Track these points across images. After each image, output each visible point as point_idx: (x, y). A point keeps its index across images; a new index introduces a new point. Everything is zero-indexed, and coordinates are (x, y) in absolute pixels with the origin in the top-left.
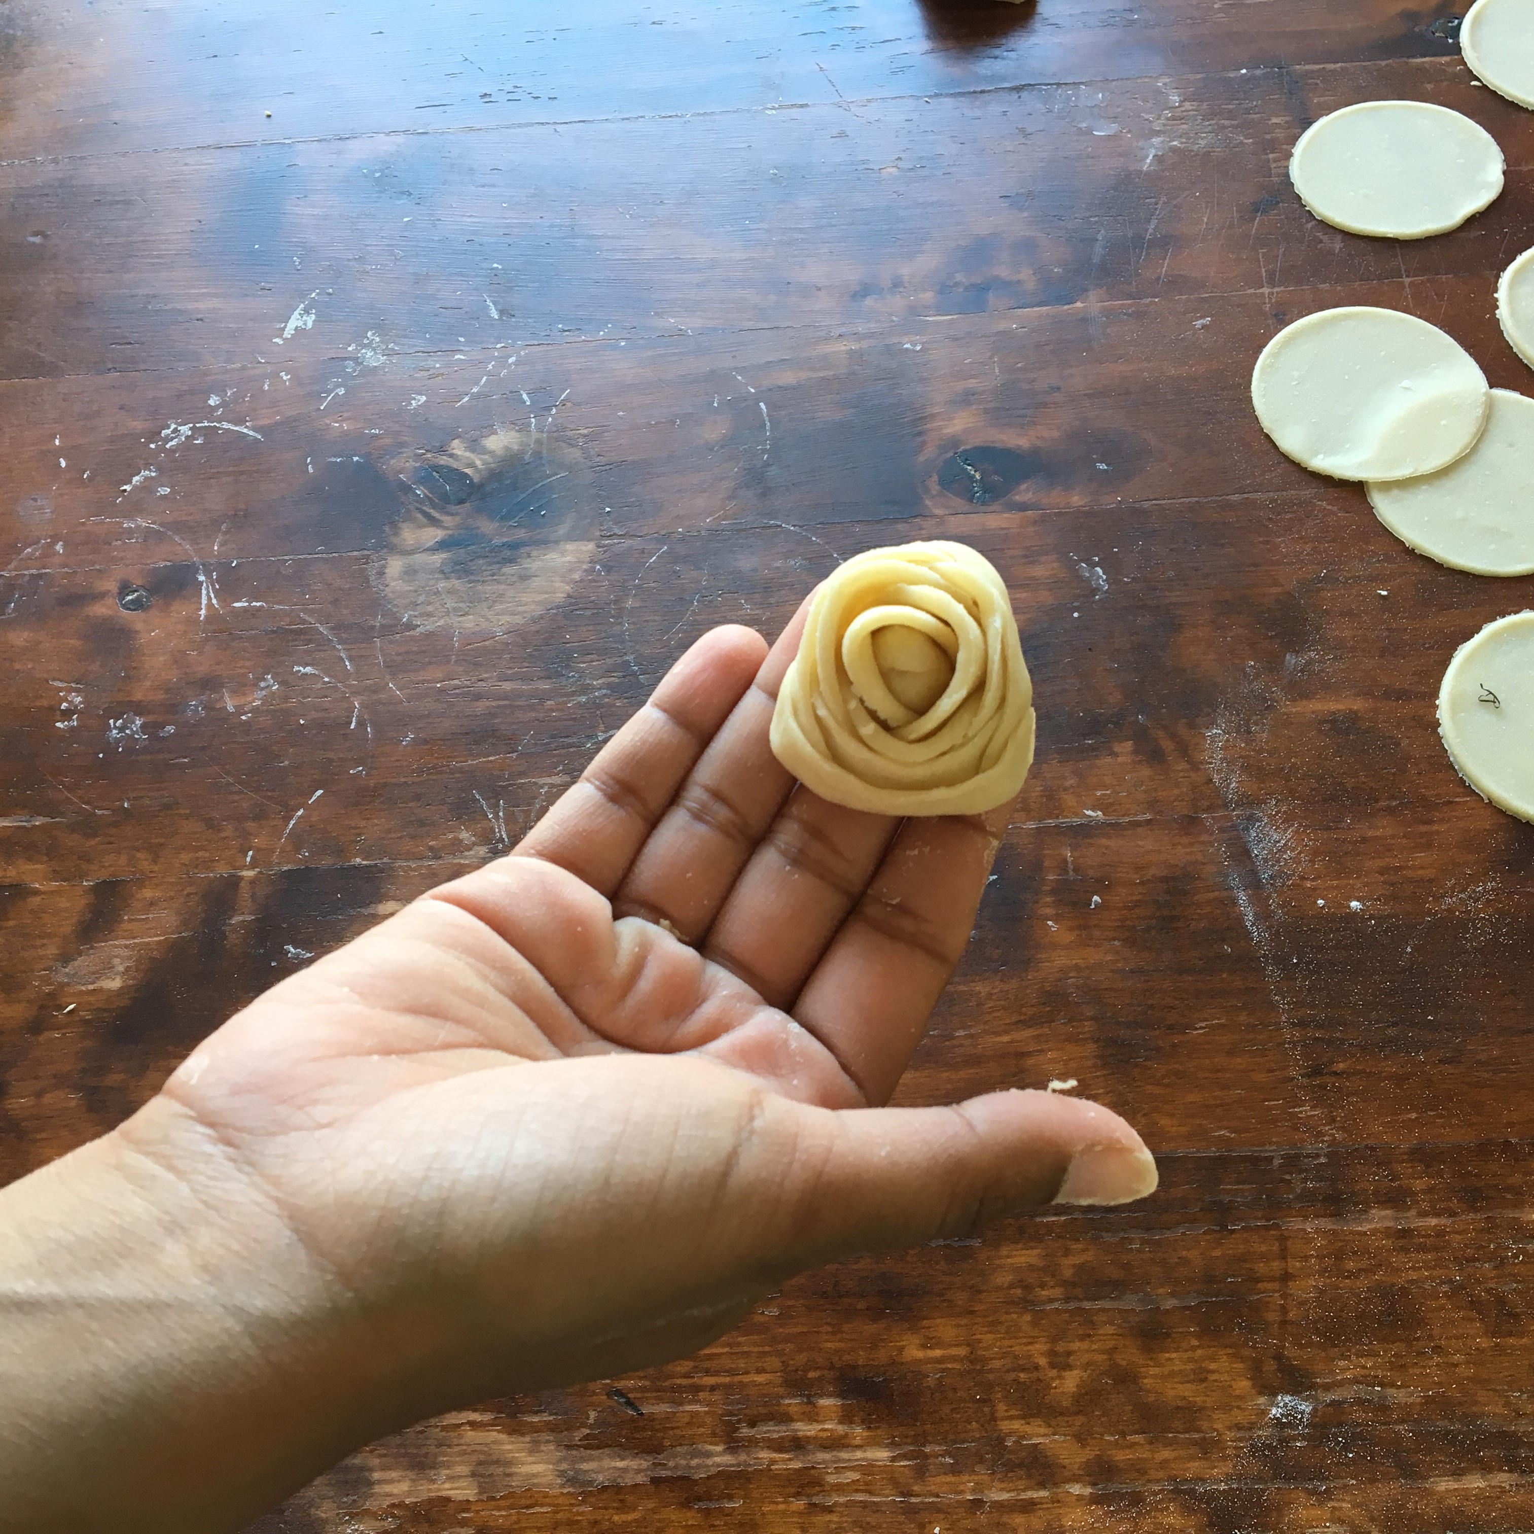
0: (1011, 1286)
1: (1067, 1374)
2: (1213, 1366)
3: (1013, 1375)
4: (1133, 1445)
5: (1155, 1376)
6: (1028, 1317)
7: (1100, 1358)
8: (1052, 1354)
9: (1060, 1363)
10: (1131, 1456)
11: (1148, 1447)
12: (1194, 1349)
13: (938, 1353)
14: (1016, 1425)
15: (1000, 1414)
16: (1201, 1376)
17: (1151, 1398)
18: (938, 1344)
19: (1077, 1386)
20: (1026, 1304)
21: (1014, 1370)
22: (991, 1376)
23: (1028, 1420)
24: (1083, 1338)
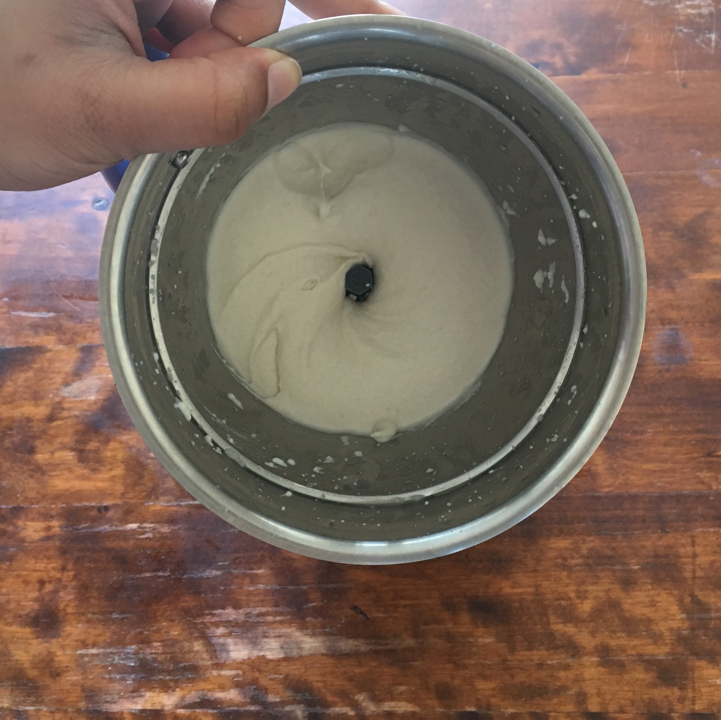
0: (557, 558)
1: (585, 602)
2: (658, 599)
3: (558, 602)
4: (619, 637)
5: (630, 604)
6: (565, 574)
7: (602, 594)
8: (577, 592)
9: (582, 596)
10: (618, 643)
11: (626, 638)
12: (649, 590)
13: (520, 590)
14: (560, 627)
15: (551, 621)
16: (653, 604)
17: (628, 615)
18: (520, 586)
19: (590, 608)
20: (564, 567)
21: (558, 599)
22: (547, 602)
23: (566, 624)
24: (593, 584)
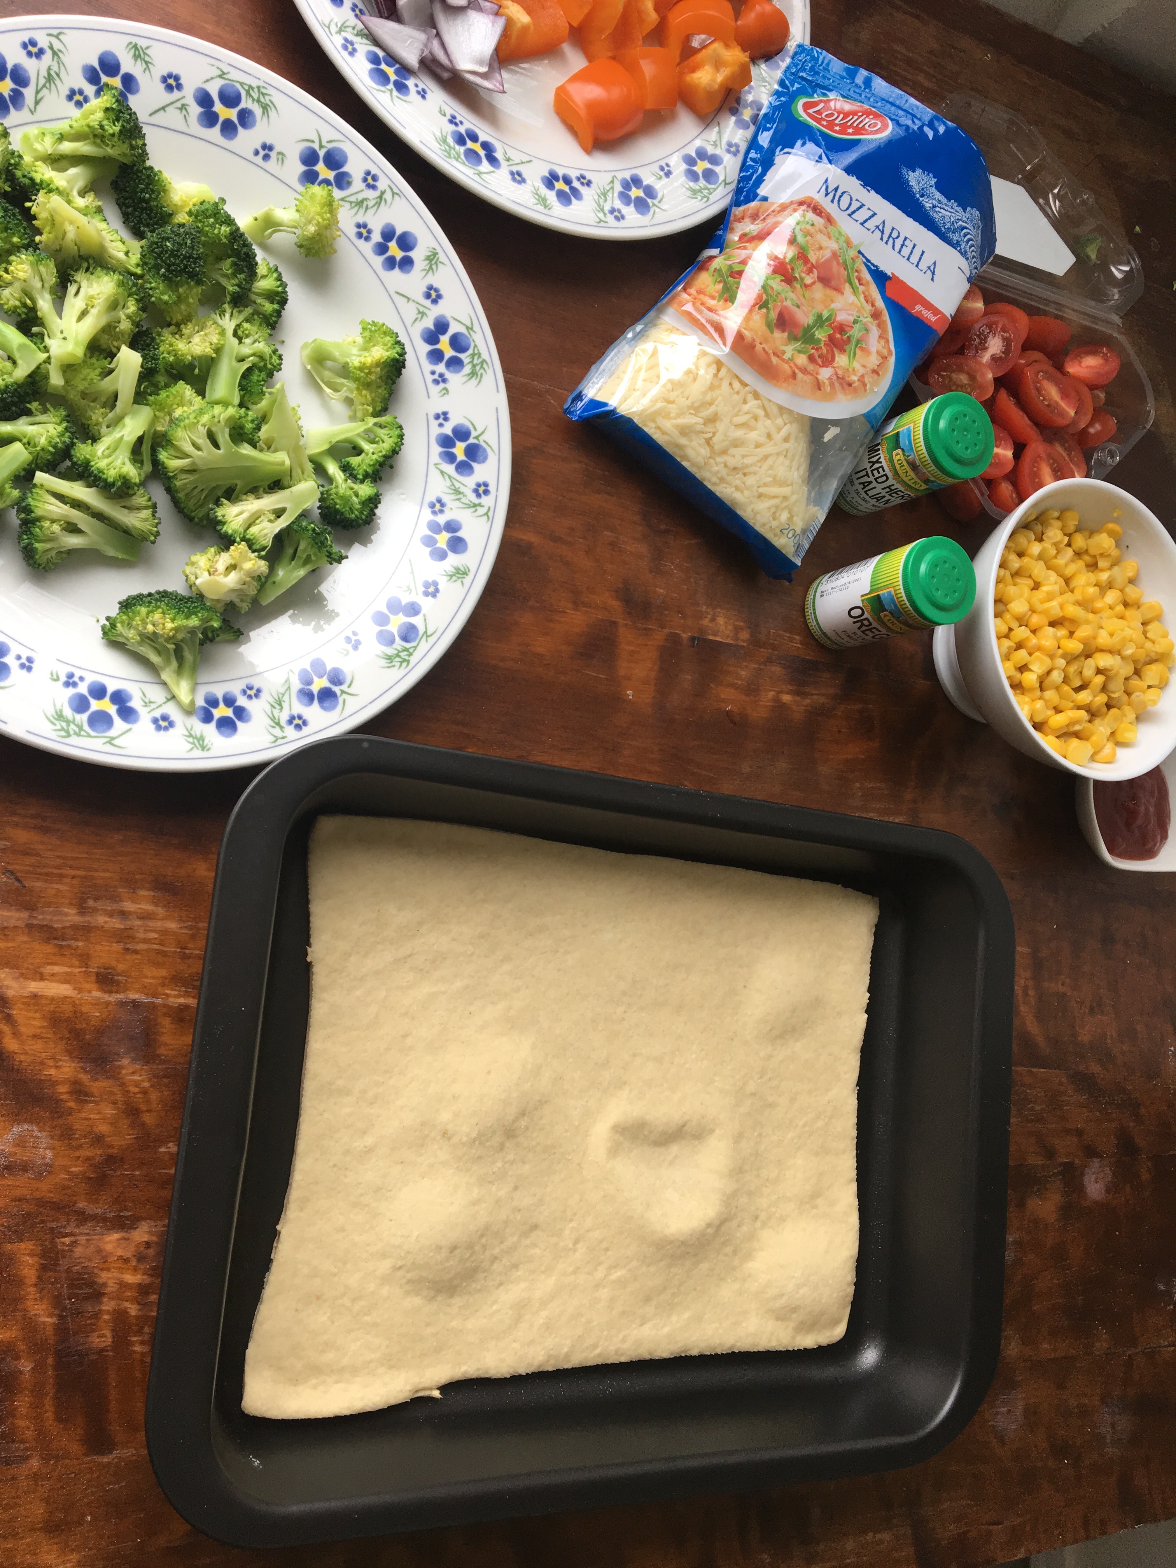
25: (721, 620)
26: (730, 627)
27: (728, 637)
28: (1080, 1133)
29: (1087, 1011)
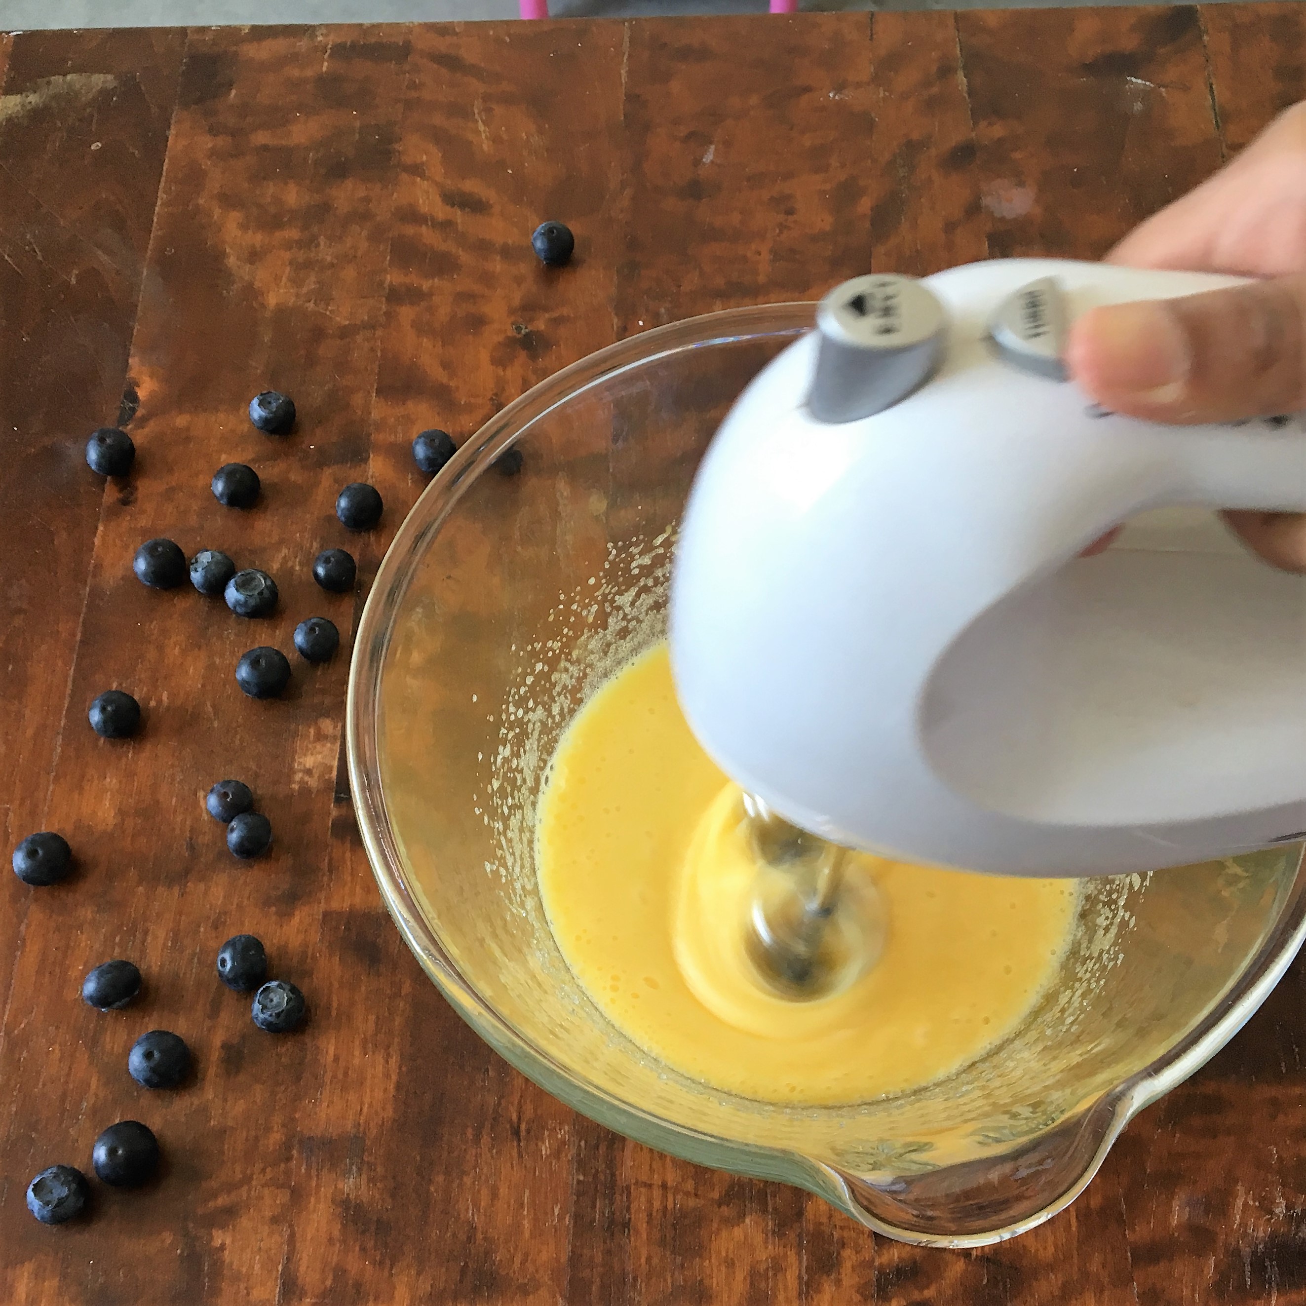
25: (309, 761)
26: (319, 746)
27: (332, 750)
28: (950, 227)
29: (791, 218)
